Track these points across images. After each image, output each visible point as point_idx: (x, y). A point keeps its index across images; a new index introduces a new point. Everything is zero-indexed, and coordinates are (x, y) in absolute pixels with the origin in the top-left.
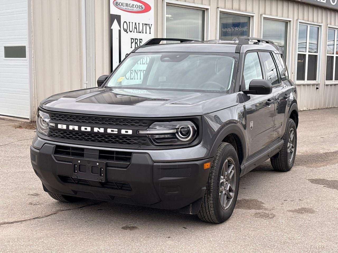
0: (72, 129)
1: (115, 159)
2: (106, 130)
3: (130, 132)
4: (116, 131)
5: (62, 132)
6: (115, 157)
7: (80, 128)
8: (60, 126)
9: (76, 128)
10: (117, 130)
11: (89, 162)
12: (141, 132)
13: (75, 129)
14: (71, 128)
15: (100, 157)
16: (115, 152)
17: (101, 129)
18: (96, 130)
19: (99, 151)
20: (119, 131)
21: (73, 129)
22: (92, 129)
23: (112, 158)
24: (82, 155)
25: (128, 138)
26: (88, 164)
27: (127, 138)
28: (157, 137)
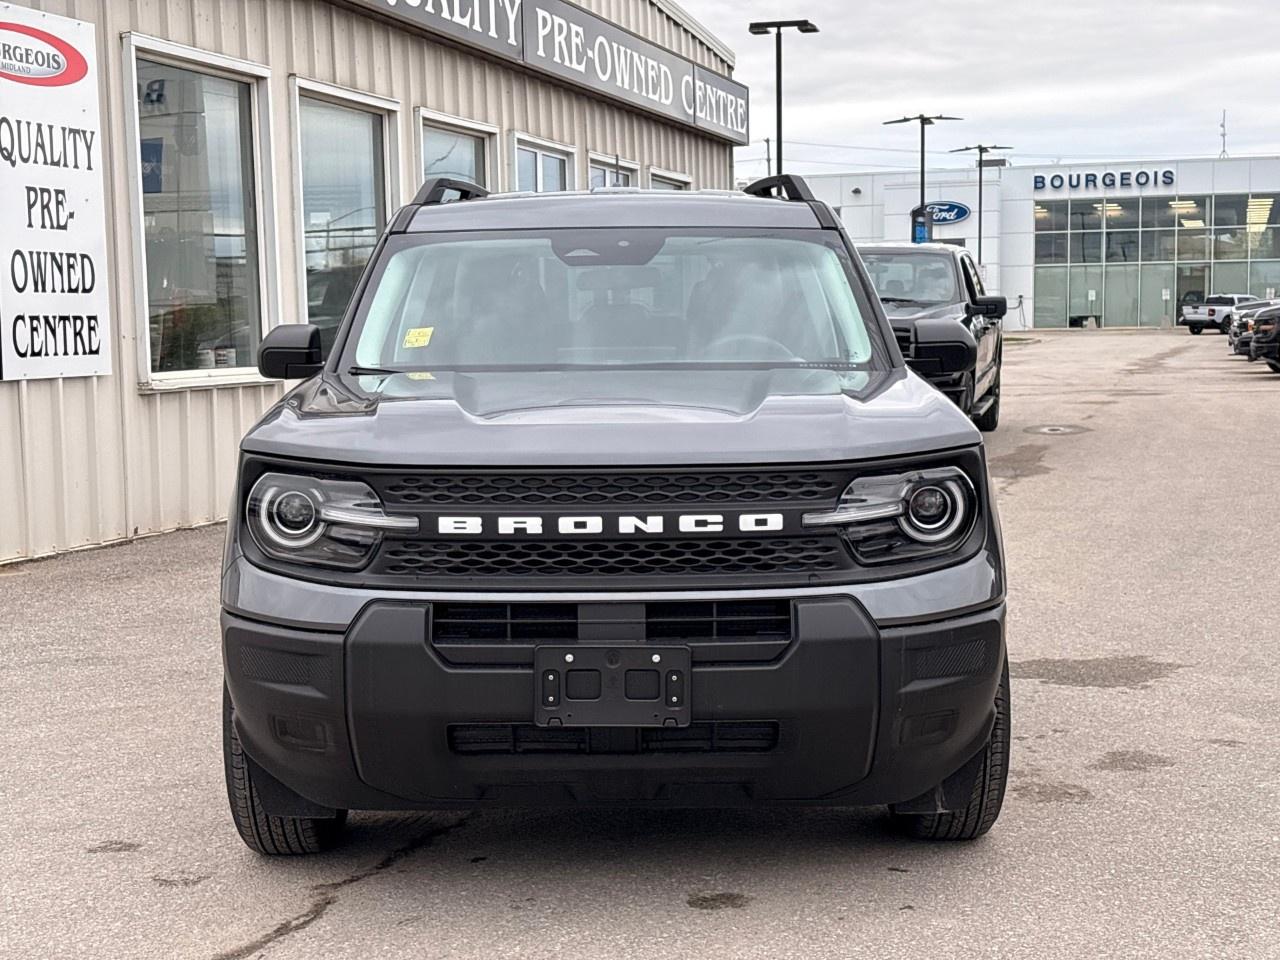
0: (512, 531)
1: (715, 631)
2: (671, 523)
3: (775, 522)
4: (715, 523)
5: (457, 547)
6: (715, 624)
7: (550, 524)
8: (447, 525)
9: (534, 525)
10: (719, 518)
11: (613, 655)
12: (809, 519)
13: (529, 532)
14: (506, 525)
15: (653, 632)
16: (715, 606)
17: (649, 519)
18: (627, 525)
19: (644, 607)
20: (731, 522)
21: (516, 529)
22: (610, 523)
23: (704, 631)
24: (570, 633)
25: (765, 544)
26: (611, 663)
27: (759, 545)
28: (863, 531)
